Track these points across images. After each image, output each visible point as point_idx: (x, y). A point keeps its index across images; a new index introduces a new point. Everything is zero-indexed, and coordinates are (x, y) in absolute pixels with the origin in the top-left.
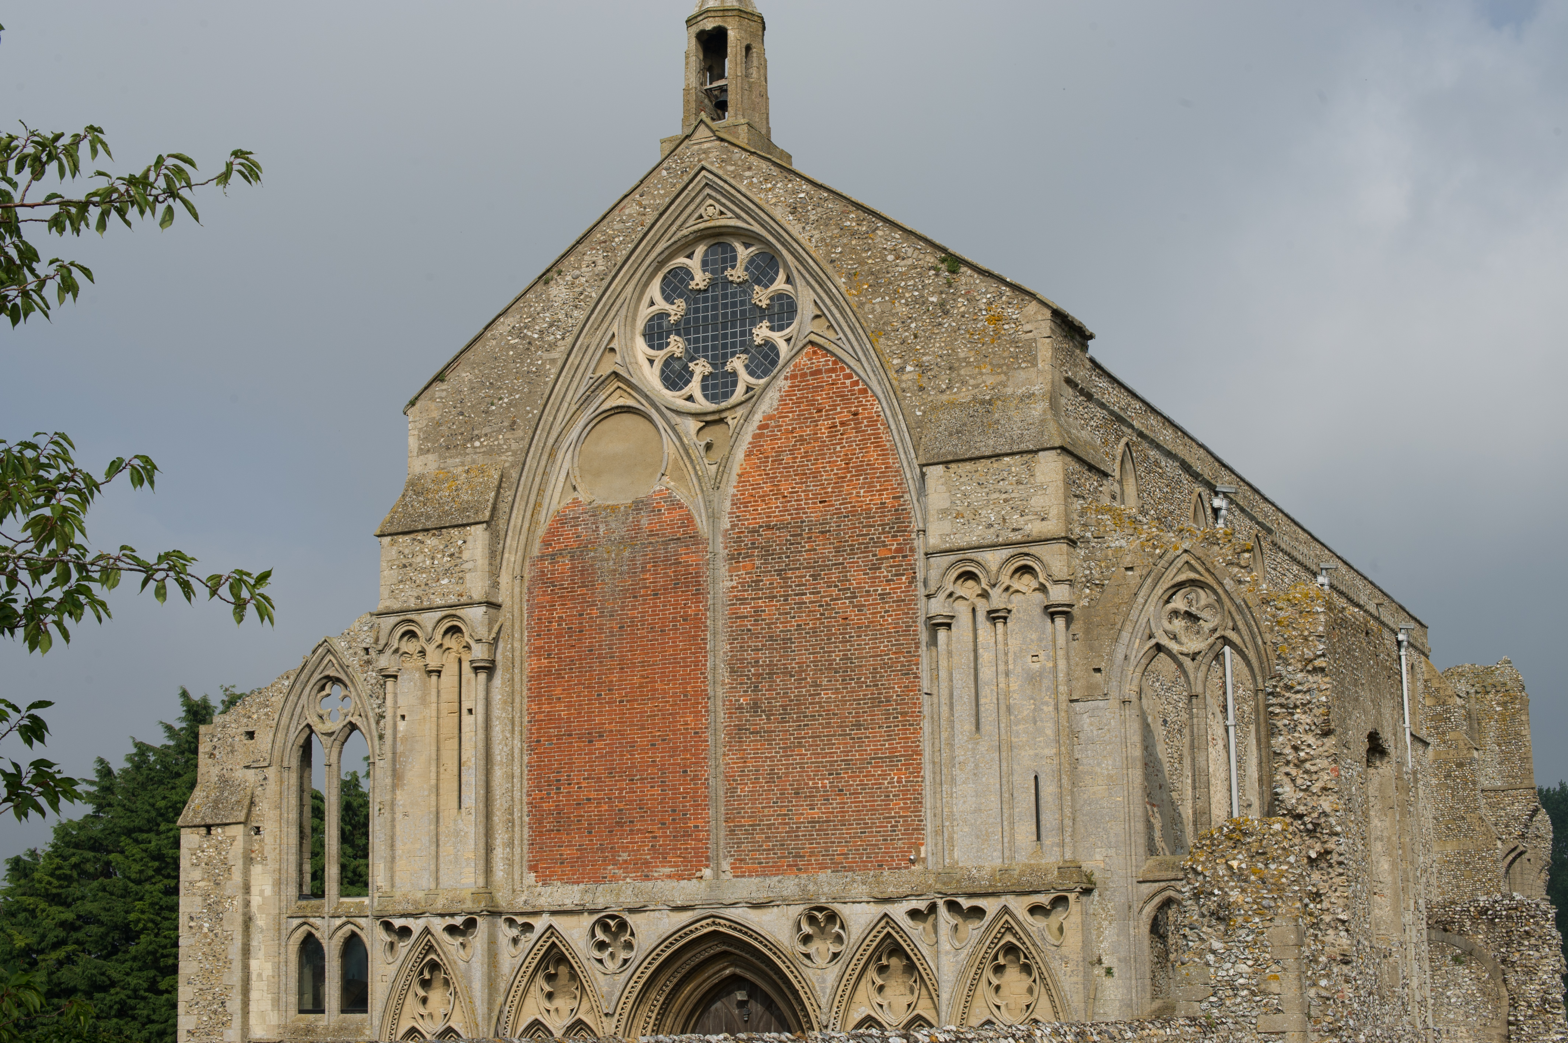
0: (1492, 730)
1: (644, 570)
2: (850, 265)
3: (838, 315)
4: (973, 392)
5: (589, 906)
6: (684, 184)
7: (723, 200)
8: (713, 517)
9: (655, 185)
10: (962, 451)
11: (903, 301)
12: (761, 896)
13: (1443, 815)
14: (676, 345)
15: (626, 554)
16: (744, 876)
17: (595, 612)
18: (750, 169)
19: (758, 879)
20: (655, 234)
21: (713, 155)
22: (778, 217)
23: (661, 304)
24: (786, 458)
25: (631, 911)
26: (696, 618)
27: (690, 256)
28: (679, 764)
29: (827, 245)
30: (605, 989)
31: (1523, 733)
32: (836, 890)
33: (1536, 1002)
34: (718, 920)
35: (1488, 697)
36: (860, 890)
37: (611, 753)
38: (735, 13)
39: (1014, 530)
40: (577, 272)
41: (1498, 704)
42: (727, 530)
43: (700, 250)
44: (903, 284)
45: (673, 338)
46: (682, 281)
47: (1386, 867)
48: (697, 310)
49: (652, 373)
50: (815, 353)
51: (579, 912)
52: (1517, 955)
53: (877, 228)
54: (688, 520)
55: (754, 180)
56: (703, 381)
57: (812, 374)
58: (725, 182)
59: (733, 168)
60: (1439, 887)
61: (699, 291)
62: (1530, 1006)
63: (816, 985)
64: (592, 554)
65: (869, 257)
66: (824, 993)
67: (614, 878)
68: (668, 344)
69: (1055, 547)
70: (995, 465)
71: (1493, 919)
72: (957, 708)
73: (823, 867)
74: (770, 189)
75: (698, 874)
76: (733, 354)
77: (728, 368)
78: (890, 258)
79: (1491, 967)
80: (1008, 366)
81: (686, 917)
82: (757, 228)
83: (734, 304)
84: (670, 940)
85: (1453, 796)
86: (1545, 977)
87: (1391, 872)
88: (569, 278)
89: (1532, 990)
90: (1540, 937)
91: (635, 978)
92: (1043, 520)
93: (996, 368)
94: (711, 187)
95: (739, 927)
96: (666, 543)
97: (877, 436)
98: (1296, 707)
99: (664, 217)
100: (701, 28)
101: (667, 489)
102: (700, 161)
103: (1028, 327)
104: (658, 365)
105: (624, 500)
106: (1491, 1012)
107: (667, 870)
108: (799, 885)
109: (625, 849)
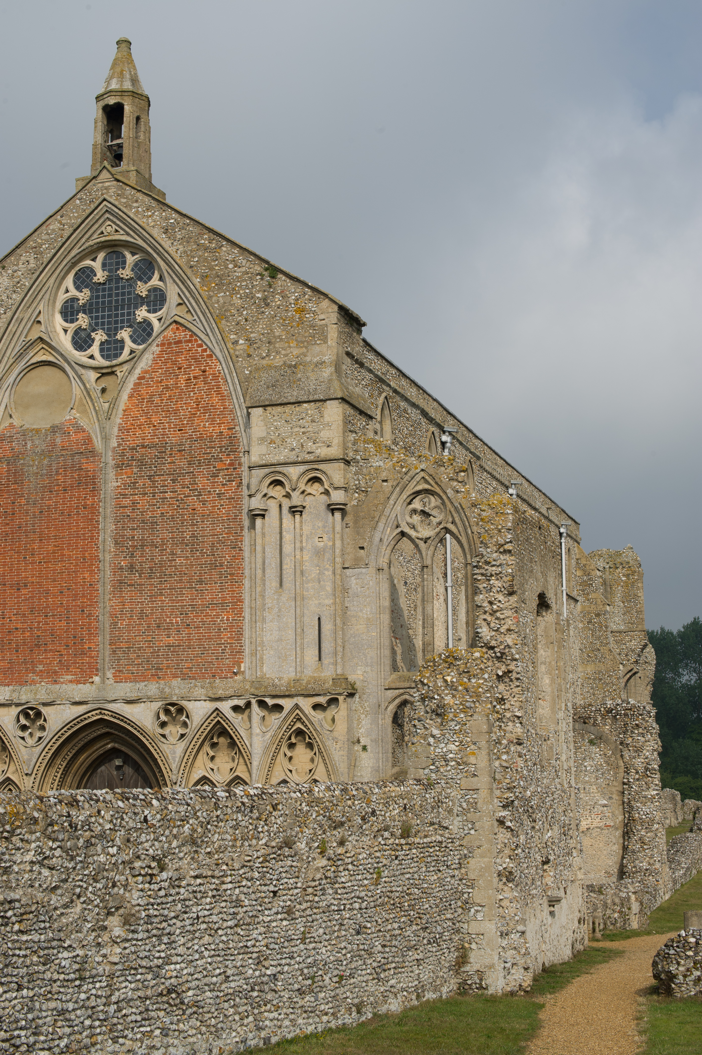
0: (619, 592)
1: (57, 473)
2: (203, 270)
3: (194, 304)
4: (284, 359)
5: (16, 701)
6: (91, 210)
7: (118, 222)
8: (106, 439)
9: (72, 210)
10: (275, 399)
11: (239, 296)
12: (133, 695)
13: (585, 648)
14: (83, 320)
15: (45, 462)
16: (121, 682)
17: (23, 501)
18: (137, 201)
19: (131, 684)
20: (70, 244)
21: (112, 191)
22: (155, 236)
23: (73, 292)
24: (156, 399)
25: (45, 704)
26: (93, 507)
27: (94, 260)
28: (79, 606)
29: (188, 256)
30: (26, 757)
31: (639, 595)
32: (184, 692)
33: (641, 770)
34: (103, 711)
35: (617, 571)
36: (199, 692)
37: (32, 597)
38: (129, 94)
39: (309, 453)
40: (16, 268)
41: (624, 575)
42: (115, 448)
43: (101, 256)
44: (239, 284)
45: (81, 315)
46: (88, 276)
47: (547, 681)
48: (97, 297)
49: (66, 339)
50: (178, 329)
51: (9, 705)
52: (630, 739)
53: (222, 246)
54: (88, 440)
55: (140, 209)
56: (100, 345)
57: (175, 343)
58: (120, 209)
59: (125, 200)
60: (581, 694)
61: (100, 283)
62: (637, 773)
63: (169, 755)
64: (22, 461)
65: (216, 265)
66: (175, 761)
67: (33, 682)
68: (77, 319)
69: (336, 465)
70: (297, 409)
71: (616, 716)
72: (268, 571)
73: (175, 676)
74: (150, 216)
75: (91, 680)
76: (122, 328)
77: (118, 337)
78: (231, 266)
79: (613, 747)
80: (308, 342)
81: (82, 709)
82: (140, 242)
83: (123, 294)
84: (71, 724)
85: (593, 635)
86: (648, 754)
87: (551, 685)
88: (10, 272)
89: (639, 762)
90: (645, 728)
91: (46, 750)
92: (328, 446)
93: (300, 344)
94: (110, 213)
95: (118, 716)
96: (72, 456)
97: (218, 387)
98: (492, 575)
99: (77, 232)
100: (106, 103)
101: (75, 418)
102: (102, 194)
103: (322, 317)
104: (70, 333)
105: (45, 425)
106: (613, 776)
107: (70, 677)
108: (159, 688)
109: (41, 662)
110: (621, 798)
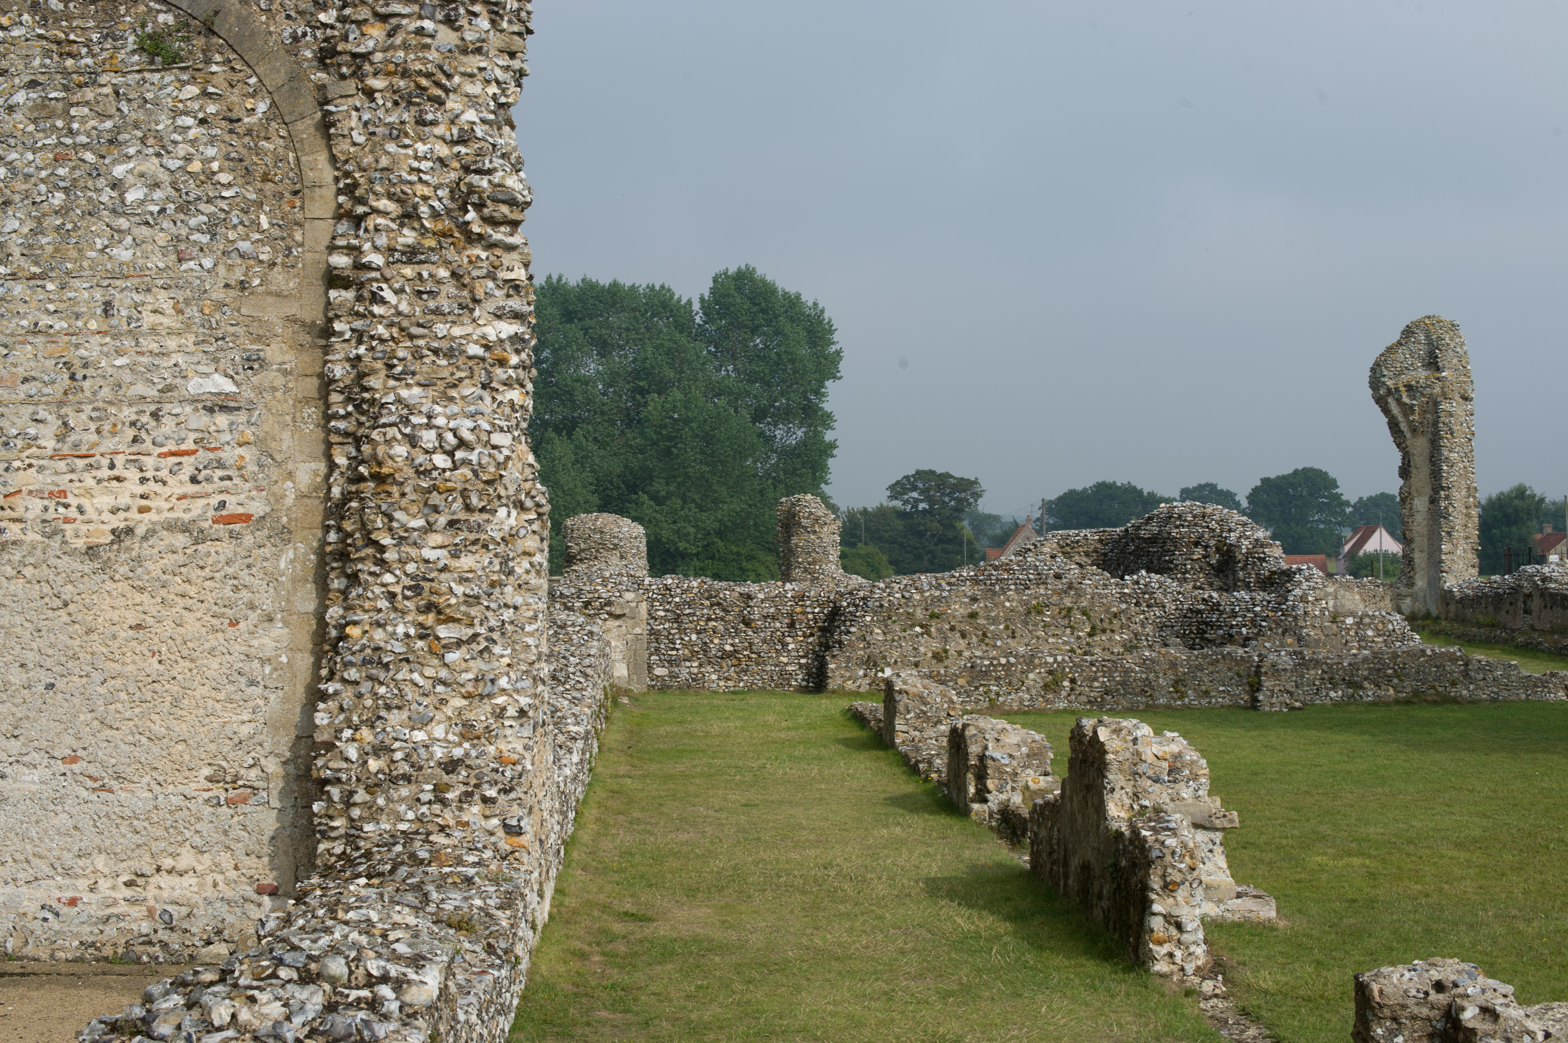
110: (309, 360)
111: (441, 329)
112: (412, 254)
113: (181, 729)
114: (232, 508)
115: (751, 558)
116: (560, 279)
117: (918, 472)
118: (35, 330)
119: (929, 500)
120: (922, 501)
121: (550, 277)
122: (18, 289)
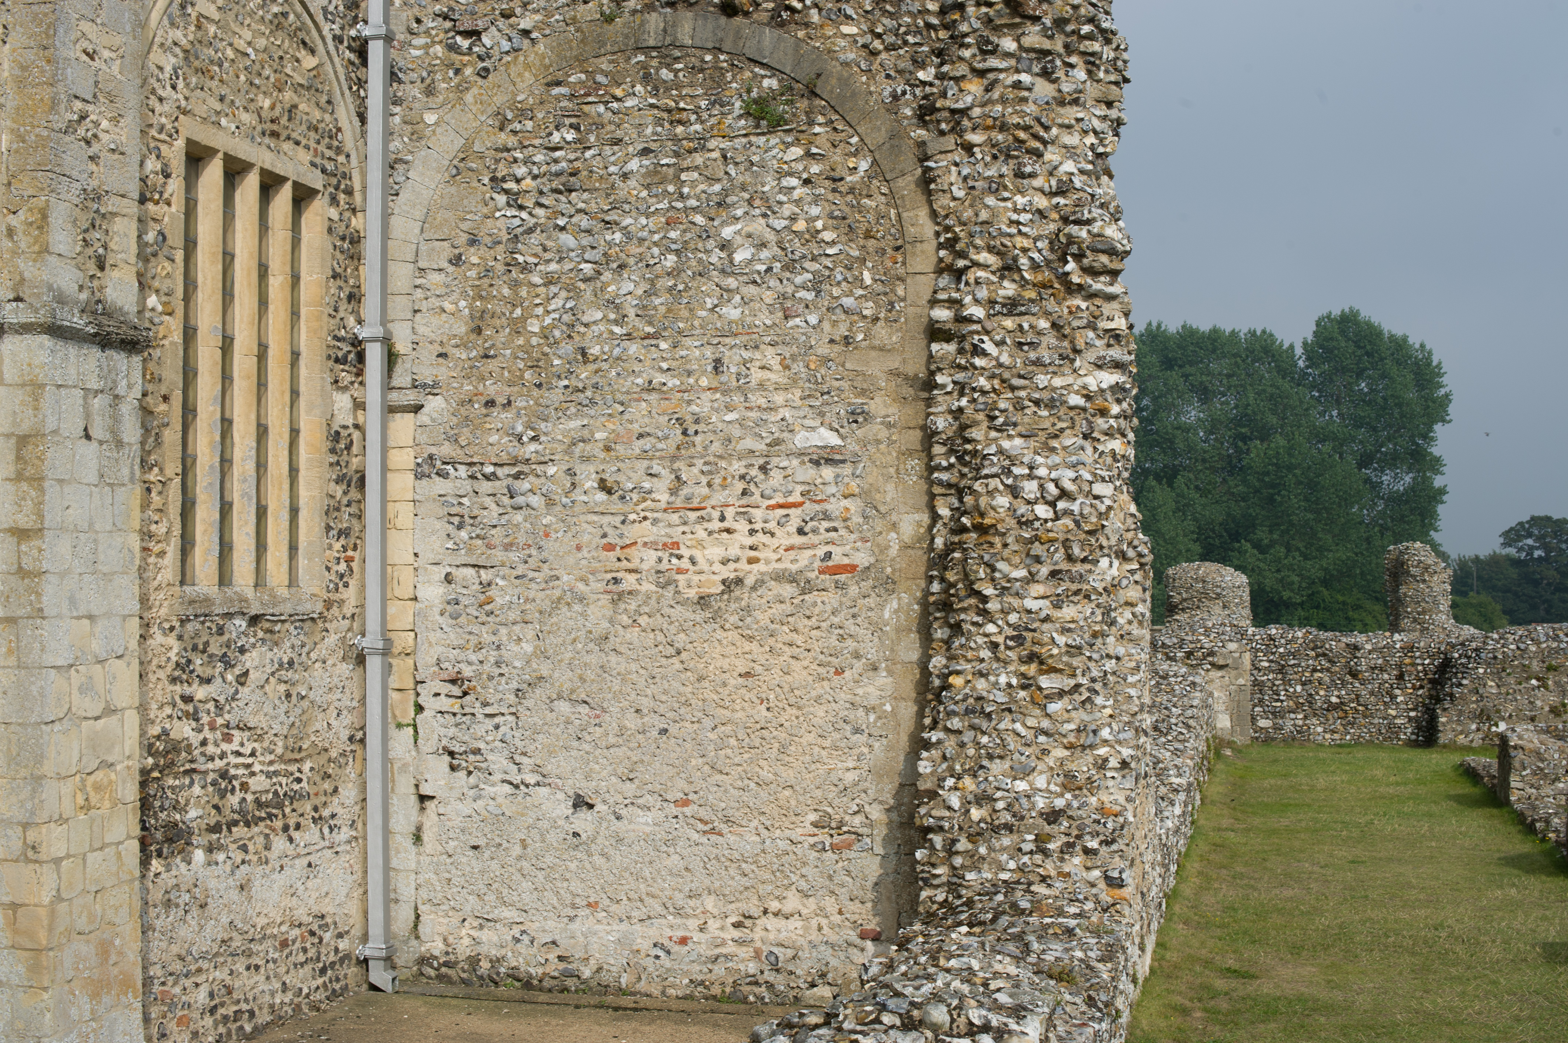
110: (912, 413)
111: (1042, 380)
112: (1012, 306)
113: (788, 775)
114: (838, 559)
115: (1357, 607)
116: (1159, 326)
117: (1533, 518)
118: (650, 388)
119: (1546, 547)
120: (1537, 548)
121: (1150, 324)
122: (633, 348)
